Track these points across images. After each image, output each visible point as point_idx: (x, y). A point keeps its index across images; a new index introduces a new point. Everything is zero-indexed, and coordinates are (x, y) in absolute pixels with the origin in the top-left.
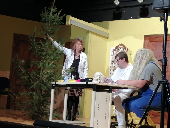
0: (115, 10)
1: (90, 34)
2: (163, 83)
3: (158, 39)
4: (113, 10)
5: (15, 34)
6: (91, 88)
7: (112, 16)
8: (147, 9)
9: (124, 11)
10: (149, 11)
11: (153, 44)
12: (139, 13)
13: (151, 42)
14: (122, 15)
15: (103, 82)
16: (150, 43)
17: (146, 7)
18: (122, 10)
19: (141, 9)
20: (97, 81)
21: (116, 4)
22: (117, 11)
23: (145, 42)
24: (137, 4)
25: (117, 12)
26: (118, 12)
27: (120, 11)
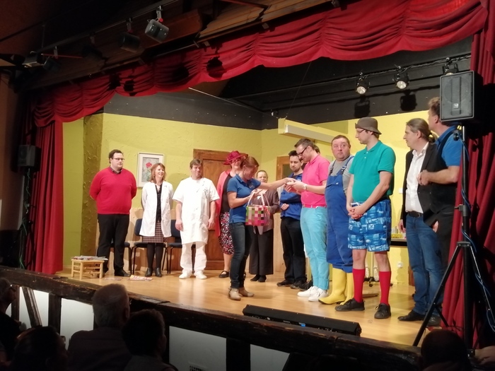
0: (359, 100)
2: (465, 246)
4: (354, 102)
5: (195, 151)
7: (353, 111)
8: (414, 96)
9: (374, 102)
10: (418, 101)
12: (399, 104)
14: (371, 109)
17: (412, 93)
18: (369, 101)
19: (402, 98)
21: (361, 92)
22: (361, 102)
24: (395, 90)
25: (361, 105)
26: (363, 104)
27: (367, 103)
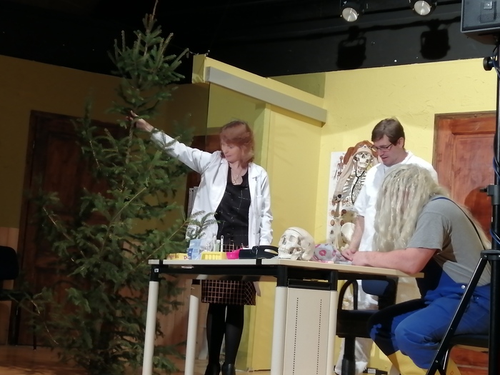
0: (346, 37)
1: (267, 112)
3: (477, 127)
6: (272, 277)
8: (445, 33)
9: (373, 42)
10: (451, 42)
11: (464, 143)
12: (419, 48)
13: (458, 136)
14: (367, 53)
15: (309, 258)
16: (454, 138)
17: (442, 27)
18: (365, 39)
19: (424, 35)
20: (289, 256)
21: (349, 19)
22: (351, 39)
23: (438, 135)
25: (349, 45)
26: (355, 43)
27: (361, 42)
